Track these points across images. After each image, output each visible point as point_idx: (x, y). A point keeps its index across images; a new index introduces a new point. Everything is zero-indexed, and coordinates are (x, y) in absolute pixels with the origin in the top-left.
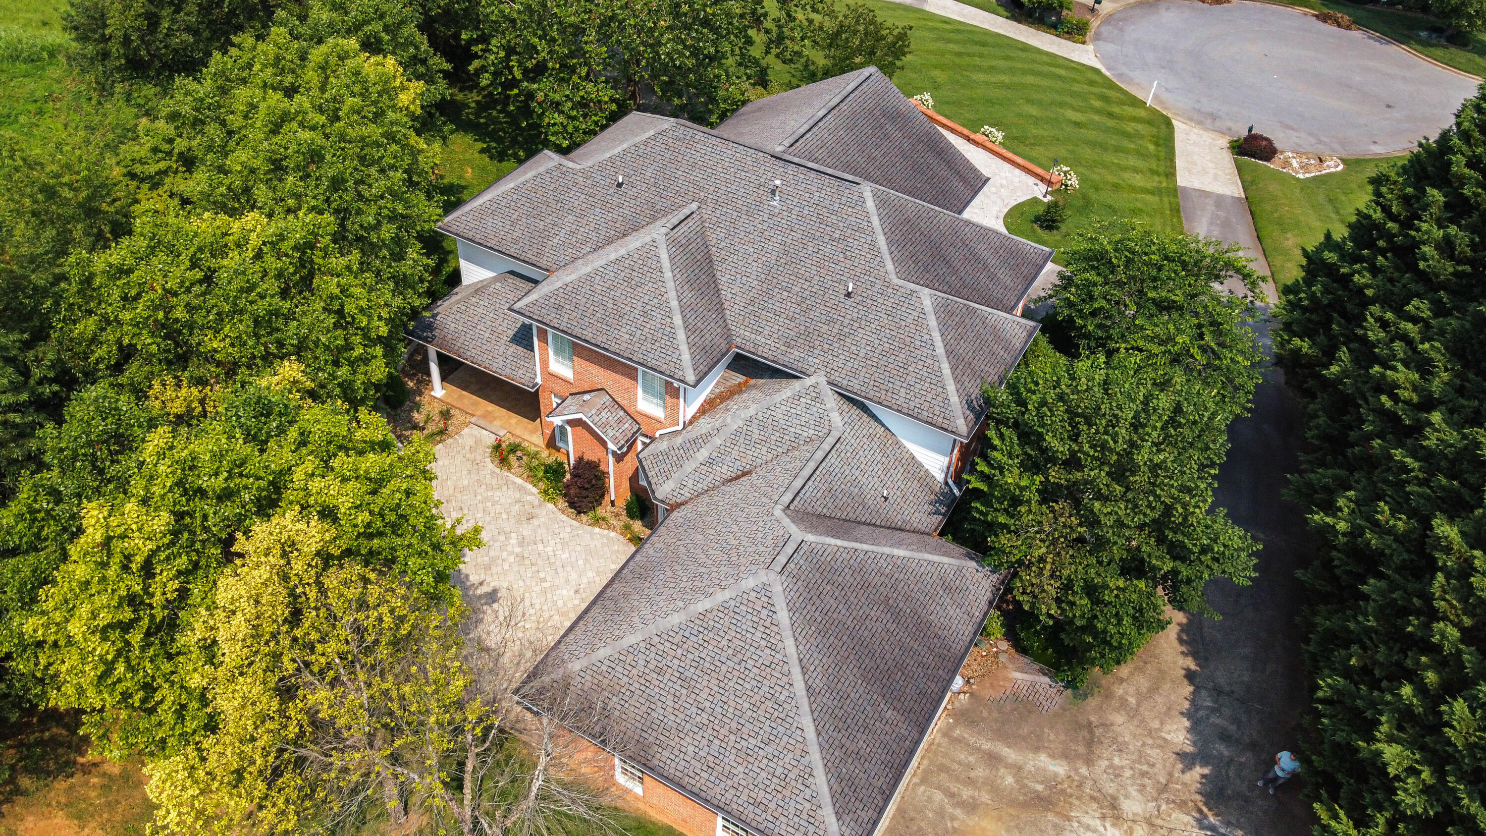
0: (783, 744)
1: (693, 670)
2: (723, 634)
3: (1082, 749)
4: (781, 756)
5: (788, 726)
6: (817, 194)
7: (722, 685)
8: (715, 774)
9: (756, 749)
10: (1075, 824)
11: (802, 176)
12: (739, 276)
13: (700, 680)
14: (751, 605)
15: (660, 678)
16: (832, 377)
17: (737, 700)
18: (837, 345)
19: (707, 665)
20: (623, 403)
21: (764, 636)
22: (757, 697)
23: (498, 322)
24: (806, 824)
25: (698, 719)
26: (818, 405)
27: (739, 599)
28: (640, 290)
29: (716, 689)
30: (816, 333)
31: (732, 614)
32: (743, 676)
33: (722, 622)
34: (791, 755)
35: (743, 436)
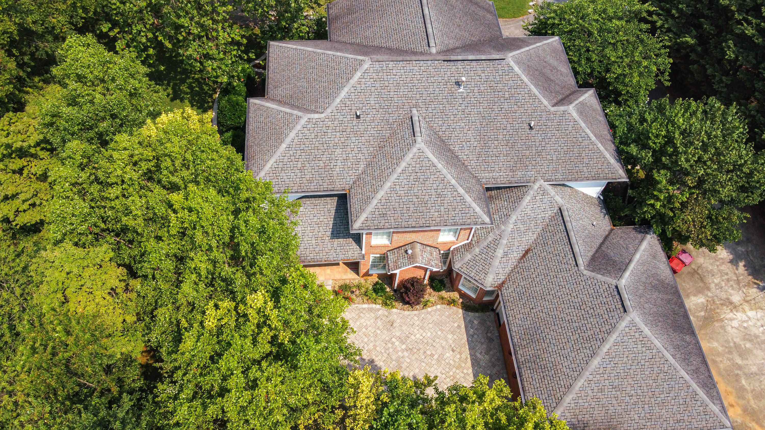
0: (677, 388)
1: (617, 381)
2: (622, 356)
3: (701, 284)
4: (679, 394)
5: (675, 380)
6: (483, 75)
7: (634, 379)
8: (653, 420)
9: (666, 398)
10: (726, 321)
11: (469, 67)
12: (464, 143)
13: (623, 383)
14: (628, 334)
15: (603, 393)
16: (546, 178)
17: (646, 382)
18: (539, 159)
19: (622, 374)
20: (430, 243)
21: (643, 345)
22: (654, 375)
23: (316, 231)
24: (704, 416)
25: (632, 401)
26: (546, 197)
27: (621, 335)
28: (428, 182)
29: (633, 383)
30: (524, 157)
31: (622, 344)
32: (642, 370)
33: (619, 350)
34: (683, 392)
35: (516, 232)
